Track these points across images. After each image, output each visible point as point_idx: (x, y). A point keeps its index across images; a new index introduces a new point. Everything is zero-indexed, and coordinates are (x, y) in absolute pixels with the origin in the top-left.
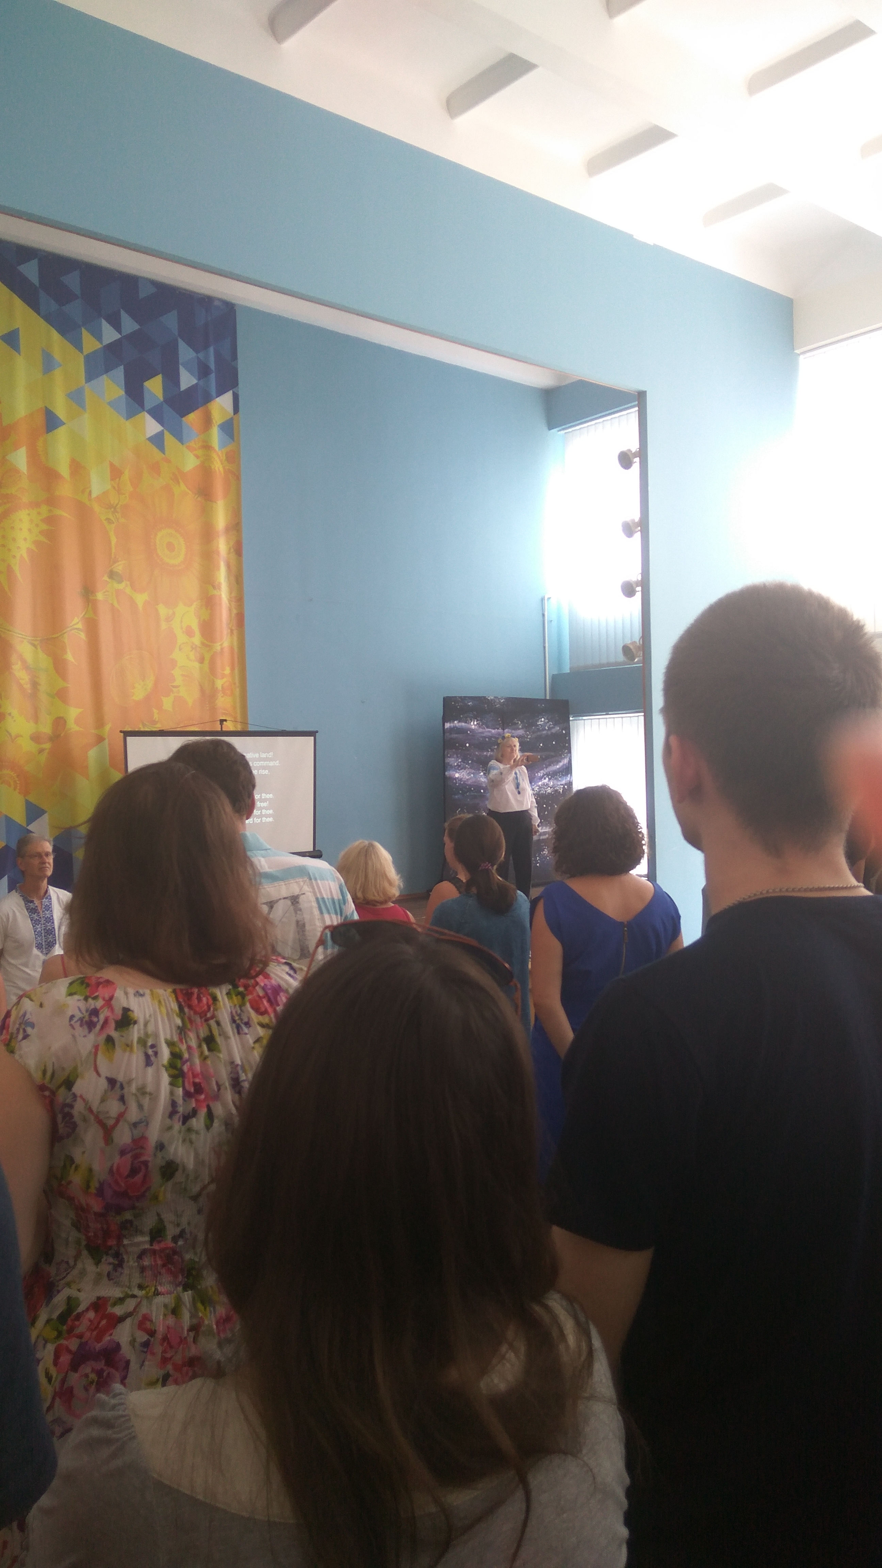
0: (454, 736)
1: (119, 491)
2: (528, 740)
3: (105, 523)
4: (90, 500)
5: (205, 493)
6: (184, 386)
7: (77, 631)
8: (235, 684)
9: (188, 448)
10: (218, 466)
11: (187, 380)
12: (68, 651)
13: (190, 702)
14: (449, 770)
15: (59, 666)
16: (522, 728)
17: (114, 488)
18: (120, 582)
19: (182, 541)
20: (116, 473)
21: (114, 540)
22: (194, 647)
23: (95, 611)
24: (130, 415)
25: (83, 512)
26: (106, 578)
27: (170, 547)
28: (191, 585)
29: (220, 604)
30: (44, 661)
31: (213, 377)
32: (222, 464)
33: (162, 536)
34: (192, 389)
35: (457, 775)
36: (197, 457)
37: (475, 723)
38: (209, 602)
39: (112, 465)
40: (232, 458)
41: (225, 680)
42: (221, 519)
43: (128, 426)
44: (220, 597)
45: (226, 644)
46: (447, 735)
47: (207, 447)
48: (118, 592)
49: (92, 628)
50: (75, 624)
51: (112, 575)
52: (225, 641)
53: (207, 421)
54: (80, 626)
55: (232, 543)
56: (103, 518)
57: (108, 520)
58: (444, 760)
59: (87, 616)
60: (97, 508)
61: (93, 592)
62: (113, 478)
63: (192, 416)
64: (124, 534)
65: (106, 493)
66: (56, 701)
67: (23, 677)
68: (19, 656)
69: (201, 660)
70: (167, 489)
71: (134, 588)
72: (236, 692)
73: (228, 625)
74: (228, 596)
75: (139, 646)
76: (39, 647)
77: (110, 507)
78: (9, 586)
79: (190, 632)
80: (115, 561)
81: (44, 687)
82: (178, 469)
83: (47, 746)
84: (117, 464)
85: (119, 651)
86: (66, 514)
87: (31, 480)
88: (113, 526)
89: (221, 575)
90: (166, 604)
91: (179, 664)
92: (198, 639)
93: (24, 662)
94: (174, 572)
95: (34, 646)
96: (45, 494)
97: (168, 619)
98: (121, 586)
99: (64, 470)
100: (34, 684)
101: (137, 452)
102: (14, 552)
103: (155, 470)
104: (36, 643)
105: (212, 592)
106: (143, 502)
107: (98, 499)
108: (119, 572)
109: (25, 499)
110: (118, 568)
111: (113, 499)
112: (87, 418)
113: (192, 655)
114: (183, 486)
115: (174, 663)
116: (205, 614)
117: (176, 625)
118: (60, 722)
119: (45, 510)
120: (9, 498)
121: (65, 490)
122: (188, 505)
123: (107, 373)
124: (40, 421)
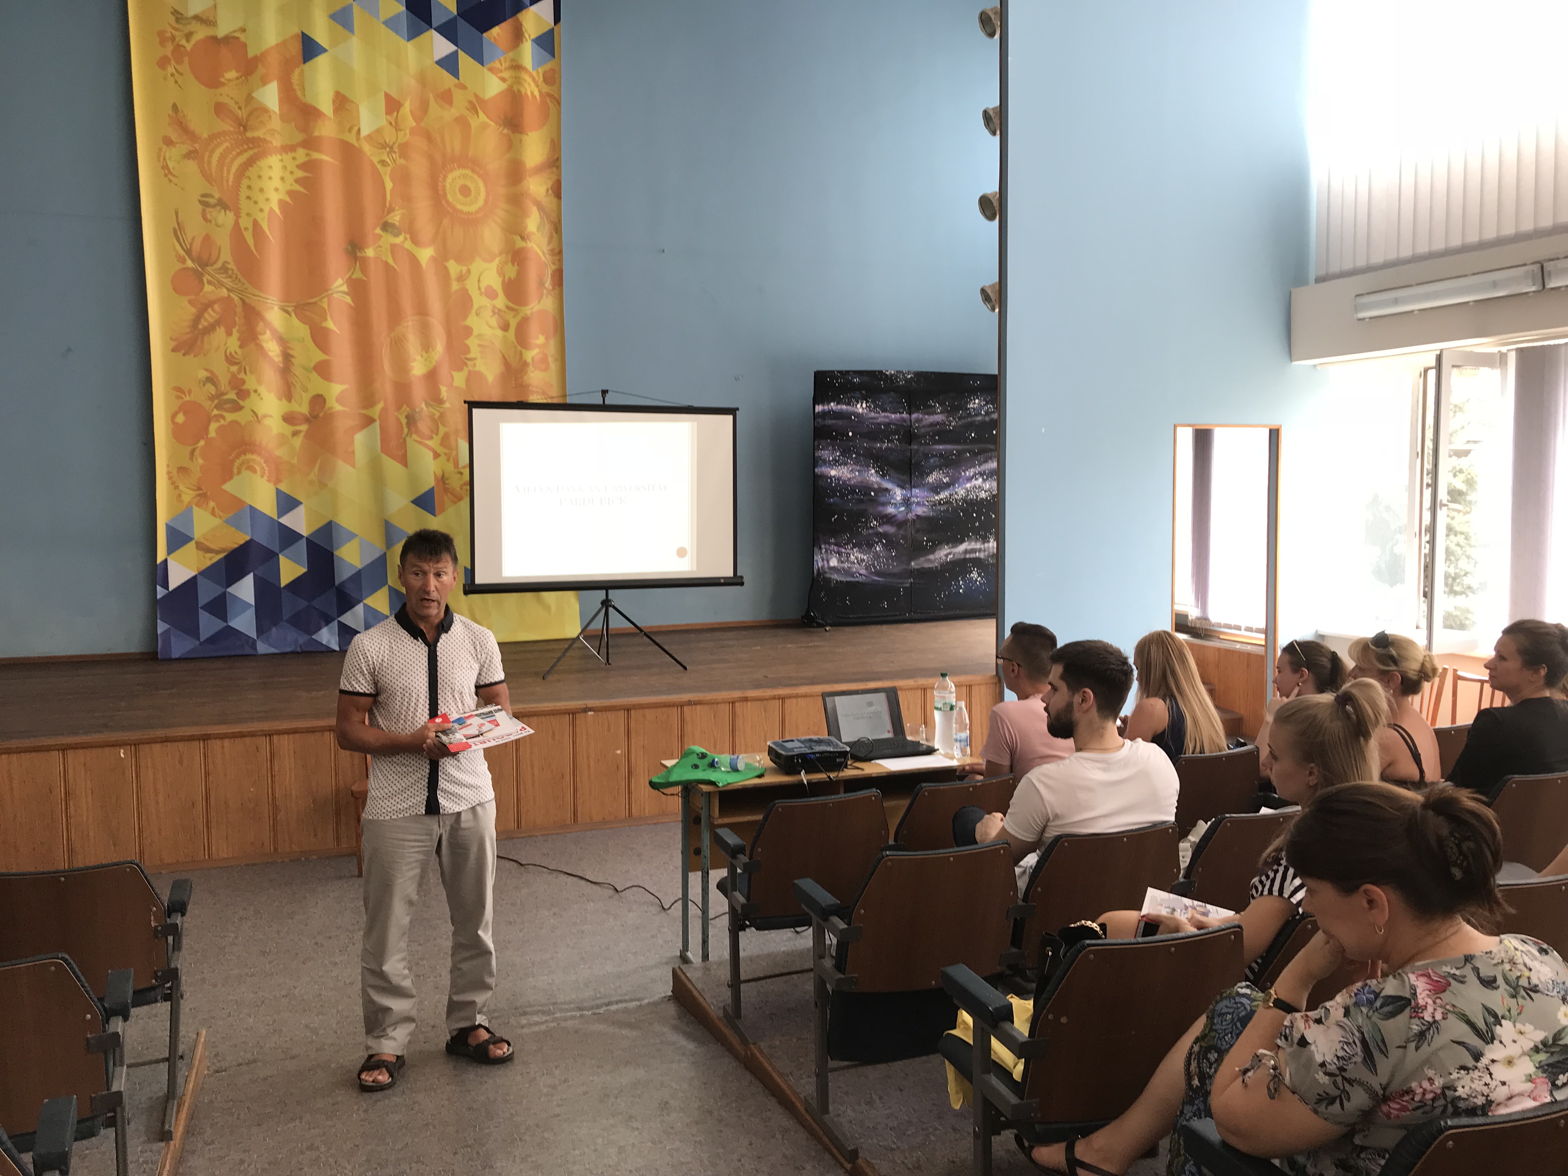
0: (832, 421)
1: (396, 126)
3: (379, 166)
4: (358, 139)
5: (513, 124)
7: (340, 295)
8: (552, 356)
9: (490, 69)
10: (532, 89)
12: (329, 317)
13: (490, 377)
14: (823, 466)
15: (320, 337)
16: (942, 413)
17: (391, 124)
18: (397, 235)
19: (480, 183)
20: (393, 106)
21: (389, 186)
22: (495, 311)
23: (364, 270)
24: (414, 34)
25: (350, 155)
26: (378, 231)
27: (465, 190)
28: (493, 236)
29: (533, 258)
30: (302, 330)
32: (536, 86)
35: (830, 472)
36: (503, 80)
37: (864, 408)
38: (517, 255)
39: (387, 96)
40: (551, 78)
41: (538, 351)
42: (534, 154)
43: (410, 48)
44: (533, 250)
45: (538, 308)
46: (822, 418)
47: (517, 67)
48: (393, 247)
49: (360, 291)
51: (386, 227)
52: (538, 304)
54: (345, 288)
56: (375, 160)
57: (383, 163)
58: (815, 454)
59: (353, 276)
60: (367, 148)
61: (361, 249)
62: (389, 112)
63: (496, 31)
64: (403, 178)
65: (379, 131)
66: (314, 376)
67: (273, 348)
68: (268, 325)
69: (505, 327)
70: (462, 121)
71: (416, 242)
72: (553, 366)
73: (541, 284)
74: (546, 248)
75: (422, 310)
76: (293, 314)
77: (384, 146)
78: (255, 245)
79: (491, 294)
80: (391, 210)
81: (299, 360)
82: (476, 96)
83: (304, 428)
84: (394, 94)
85: (395, 317)
86: (327, 158)
87: (283, 118)
88: (389, 169)
89: (533, 223)
90: (459, 260)
91: (475, 332)
92: (501, 302)
93: (274, 331)
94: (471, 222)
95: (287, 312)
96: (299, 137)
97: (461, 278)
98: (398, 240)
99: (326, 105)
100: (287, 357)
101: (422, 79)
102: (262, 204)
103: (446, 97)
104: (290, 309)
105: (520, 244)
106: (428, 137)
107: (369, 137)
108: (397, 224)
109: (277, 142)
110: (396, 218)
111: (389, 136)
112: (355, 43)
113: (494, 321)
114: (482, 117)
115: (468, 331)
116: (511, 271)
117: (471, 285)
118: (319, 401)
119: (301, 155)
120: (256, 142)
121: (328, 129)
122: (490, 139)
124: (295, 47)
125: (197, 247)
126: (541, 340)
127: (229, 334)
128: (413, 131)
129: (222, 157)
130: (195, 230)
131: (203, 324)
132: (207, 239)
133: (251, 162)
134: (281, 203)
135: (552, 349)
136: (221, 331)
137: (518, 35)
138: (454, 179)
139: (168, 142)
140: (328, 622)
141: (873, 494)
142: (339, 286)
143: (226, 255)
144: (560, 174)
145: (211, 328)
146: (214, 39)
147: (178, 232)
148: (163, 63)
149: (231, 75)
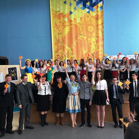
5: (97, 19)
6: (93, 2)
9: (94, 12)
10: (100, 14)
12: (73, 47)
15: (72, 50)
19: (93, 27)
23: (77, 41)
24: (84, 9)
25: (76, 26)
28: (94, 34)
30: (70, 49)
34: (95, 2)
36: (96, 13)
39: (81, 18)
40: (102, 12)
43: (83, 11)
45: (101, 43)
47: (98, 11)
51: (80, 35)
56: (79, 26)
60: (78, 25)
61: (77, 38)
62: (81, 20)
63: (95, 7)
64: (82, 28)
65: (80, 22)
66: (71, 54)
67: (66, 51)
68: (66, 48)
69: (96, 47)
70: (90, 20)
71: (84, 36)
72: (103, 51)
73: (101, 40)
74: (101, 35)
75: (85, 45)
77: (80, 24)
78: (64, 38)
79: (94, 42)
80: (81, 32)
82: (92, 16)
84: (81, 17)
85: (81, 46)
86: (73, 26)
87: (68, 22)
89: (100, 32)
90: (90, 38)
91: (92, 47)
92: (95, 43)
93: (66, 49)
94: (91, 33)
95: (68, 47)
96: (70, 24)
97: (90, 41)
98: (82, 36)
99: (73, 20)
100: (68, 52)
101: (85, 15)
102: (65, 33)
103: (88, 17)
105: (98, 35)
106: (86, 22)
107: (78, 23)
109: (67, 25)
110: (81, 33)
111: (81, 23)
112: (76, 11)
113: (94, 46)
114: (93, 19)
115: (91, 47)
116: (97, 39)
117: (91, 41)
119: (70, 26)
120: (64, 26)
121: (73, 23)
122: (94, 21)
123: (80, 3)
124: (69, 13)
125: (58, 39)
126: (101, 48)
127: (61, 50)
128: (84, 22)
129: (61, 28)
130: (57, 37)
131: (58, 49)
132: (59, 38)
133: (64, 28)
134: (67, 33)
135: (102, 49)
136: (60, 50)
137: (98, 7)
138: (89, 27)
139: (55, 27)
142: (74, 43)
143: (61, 40)
144: (103, 25)
145: (59, 49)
146: (60, 14)
147: (56, 38)
148: (54, 17)
149: (62, 18)
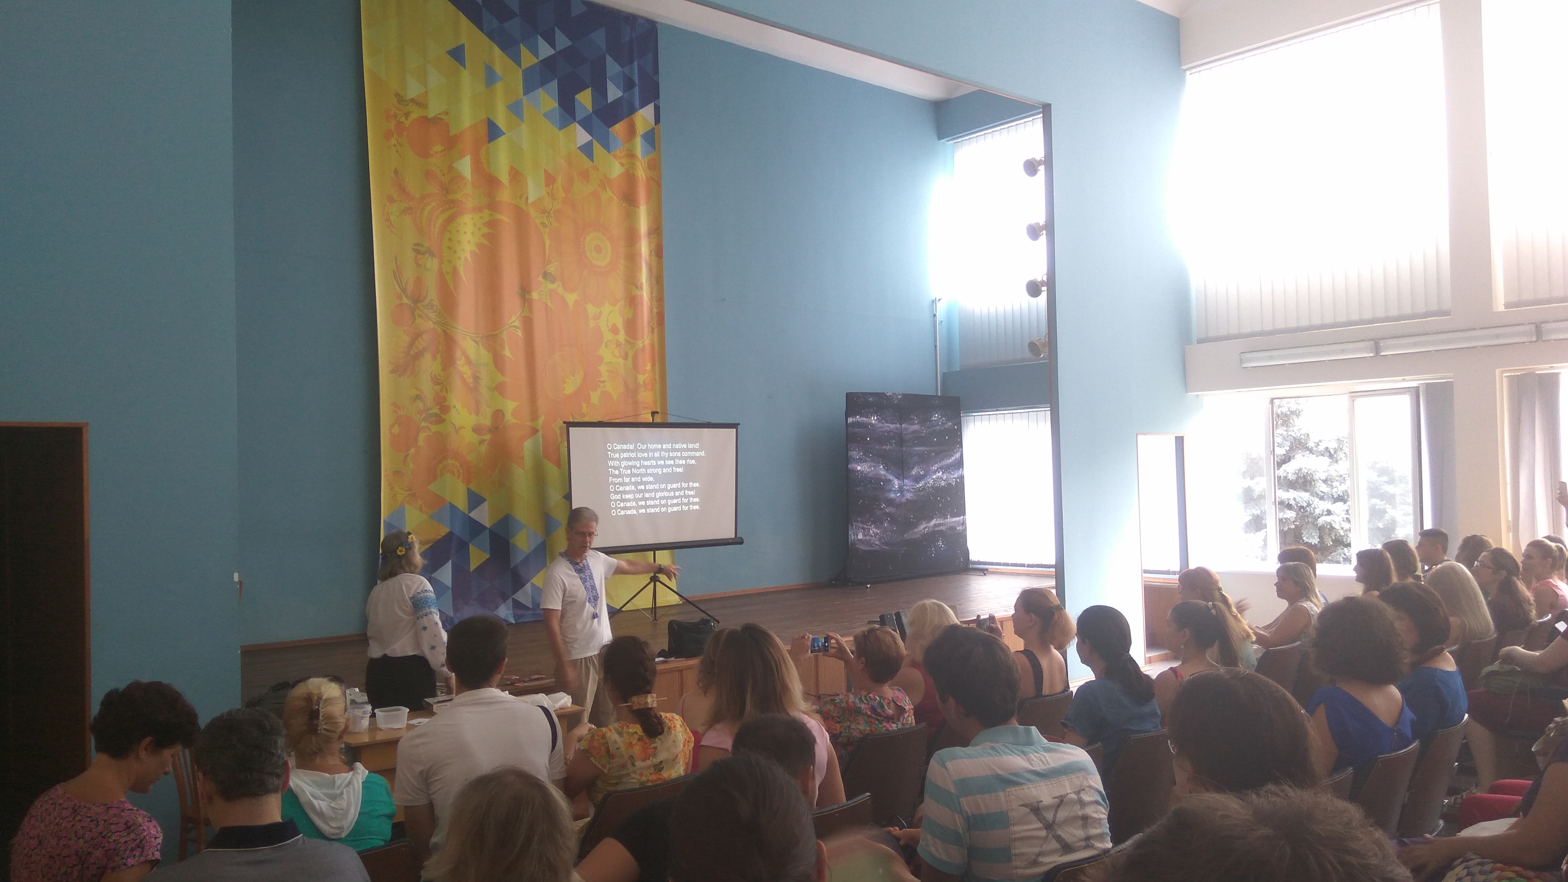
0: (857, 430)
2: (924, 435)
3: (540, 227)
4: (527, 204)
5: (629, 199)
6: (611, 98)
7: (512, 328)
8: (655, 379)
9: (615, 156)
10: (641, 173)
11: (614, 93)
12: (507, 347)
13: (615, 396)
14: (852, 463)
15: (498, 361)
16: (918, 423)
17: (548, 194)
18: (553, 282)
19: (608, 243)
20: (550, 180)
21: (548, 243)
22: (618, 344)
23: (531, 310)
24: (563, 125)
25: (520, 216)
26: (540, 278)
27: (598, 249)
28: (616, 285)
29: (642, 304)
30: (487, 357)
31: (637, 90)
32: (644, 172)
33: (591, 239)
34: (617, 102)
35: (859, 468)
36: (622, 165)
37: (876, 418)
38: (632, 301)
39: (546, 171)
40: (654, 166)
41: (647, 375)
42: (643, 224)
43: (561, 134)
44: (642, 296)
45: (647, 342)
46: (850, 429)
47: (631, 155)
48: (551, 292)
49: (528, 324)
50: (511, 323)
51: (545, 275)
52: (646, 339)
53: (631, 131)
54: (517, 324)
55: (653, 246)
56: (538, 221)
57: (543, 224)
58: (847, 453)
59: (523, 315)
60: (532, 212)
61: (529, 293)
62: (547, 184)
63: (618, 127)
64: (557, 238)
65: (541, 199)
66: (495, 394)
67: (466, 372)
68: (461, 351)
69: (625, 357)
70: (596, 195)
71: (565, 289)
72: (658, 388)
73: (649, 324)
74: (649, 296)
76: (480, 343)
77: (544, 211)
79: (615, 330)
80: (549, 263)
81: (485, 381)
82: (605, 176)
83: (487, 437)
84: (551, 171)
85: (552, 348)
86: (505, 219)
87: (475, 185)
88: (547, 230)
89: (644, 277)
90: (594, 303)
91: (605, 360)
92: (622, 336)
93: (466, 356)
94: (602, 274)
95: (476, 342)
96: (486, 201)
97: (596, 318)
98: (555, 287)
99: (504, 177)
100: (475, 378)
101: (569, 161)
102: (459, 253)
103: (585, 177)
104: (478, 339)
105: (635, 292)
106: (573, 205)
107: (534, 204)
108: (553, 273)
109: (470, 204)
110: (552, 269)
111: (547, 205)
112: (524, 128)
113: (617, 352)
114: (609, 192)
115: (600, 359)
116: (629, 314)
117: (602, 324)
118: (498, 415)
119: (487, 215)
120: (455, 203)
121: (505, 196)
122: (614, 210)
123: (541, 86)
124: (483, 130)
125: (410, 287)
126: (648, 367)
128: (563, 201)
129: (430, 214)
130: (410, 274)
131: (416, 350)
132: (418, 281)
133: (451, 219)
134: (473, 252)
135: (656, 375)
136: (428, 356)
139: (391, 200)
140: (505, 598)
141: (882, 483)
142: (513, 322)
143: (433, 294)
144: (660, 240)
145: (421, 354)
146: (426, 119)
147: (397, 275)
148: (388, 136)
149: (438, 148)
